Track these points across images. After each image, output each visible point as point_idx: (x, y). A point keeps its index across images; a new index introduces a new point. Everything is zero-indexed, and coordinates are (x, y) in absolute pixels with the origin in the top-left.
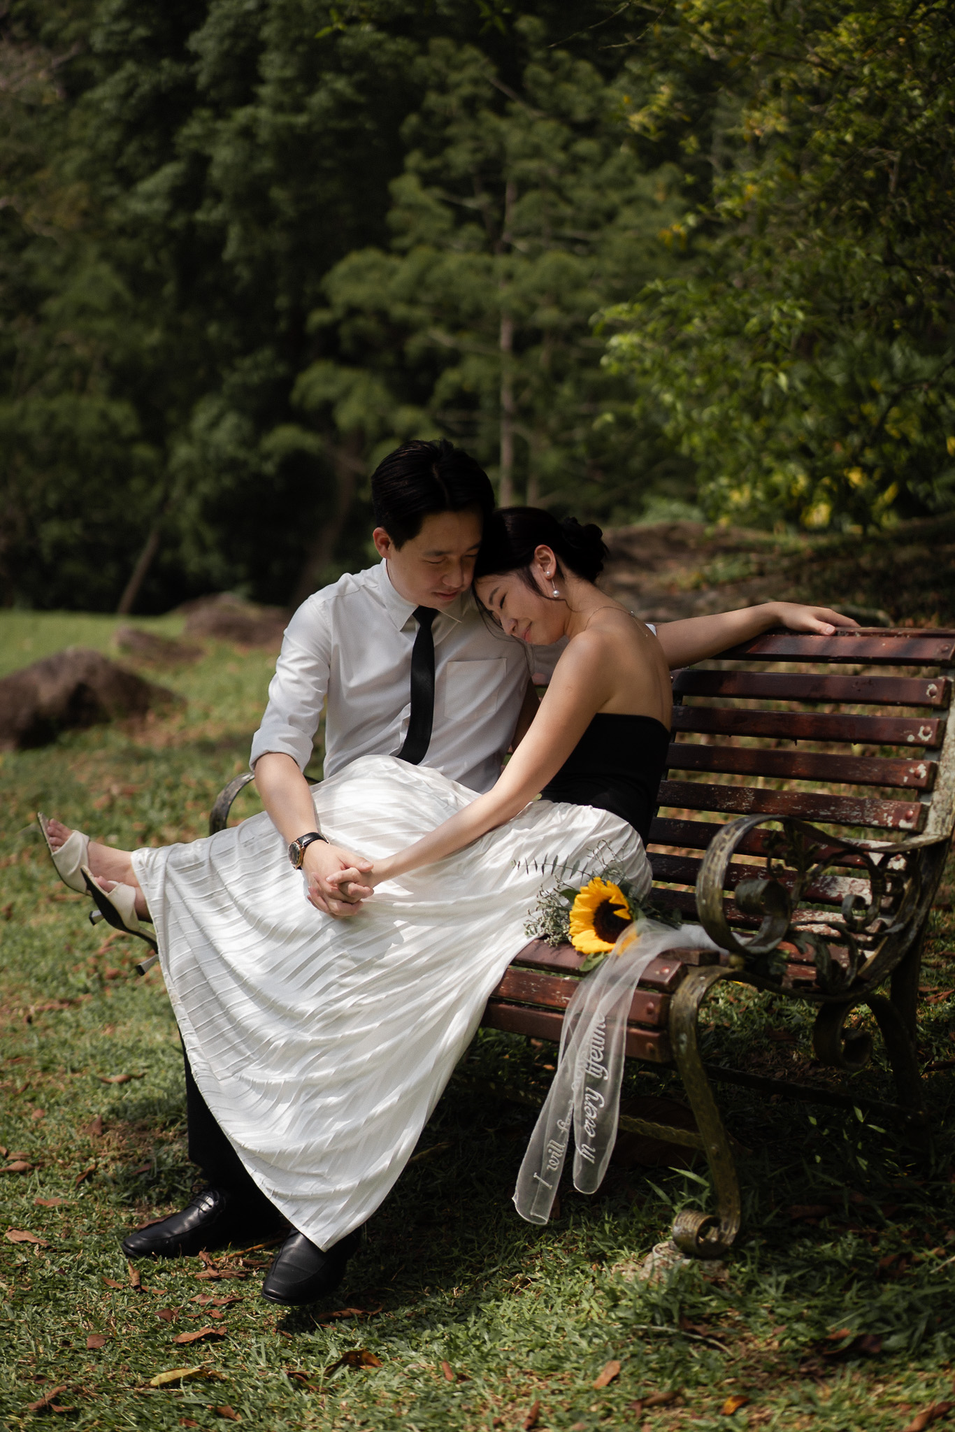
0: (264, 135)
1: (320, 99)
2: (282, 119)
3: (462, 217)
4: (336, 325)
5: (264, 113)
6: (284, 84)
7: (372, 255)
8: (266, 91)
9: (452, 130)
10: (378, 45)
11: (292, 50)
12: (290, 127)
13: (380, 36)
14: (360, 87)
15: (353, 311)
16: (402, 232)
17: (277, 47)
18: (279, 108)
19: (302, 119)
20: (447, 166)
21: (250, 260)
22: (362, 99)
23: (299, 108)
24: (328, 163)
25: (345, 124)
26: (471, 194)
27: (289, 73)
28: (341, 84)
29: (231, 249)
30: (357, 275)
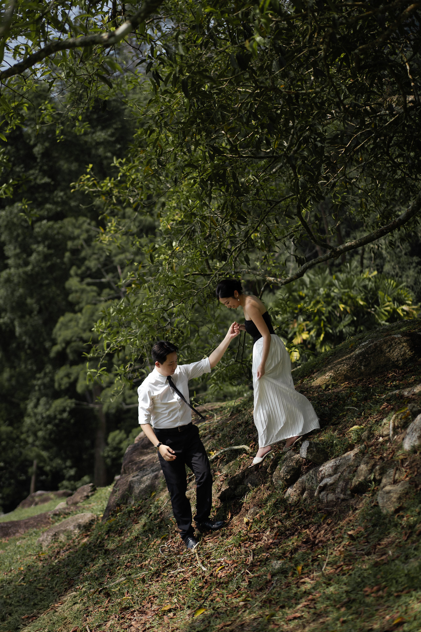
0: (16, 280)
1: (33, 258)
2: (21, 270)
3: (101, 287)
4: (64, 349)
5: (13, 270)
6: (17, 256)
7: (69, 316)
8: (10, 262)
9: (83, 254)
10: (51, 227)
11: (16, 241)
12: (25, 273)
13: (50, 223)
14: (49, 247)
15: (68, 343)
16: (78, 303)
17: (10, 242)
18: (18, 266)
19: (29, 268)
20: (88, 269)
21: (26, 333)
22: (52, 251)
23: (26, 264)
24: (46, 282)
25: (49, 263)
26: (103, 277)
27: (18, 251)
28: (41, 248)
29: (18, 330)
30: (66, 326)
